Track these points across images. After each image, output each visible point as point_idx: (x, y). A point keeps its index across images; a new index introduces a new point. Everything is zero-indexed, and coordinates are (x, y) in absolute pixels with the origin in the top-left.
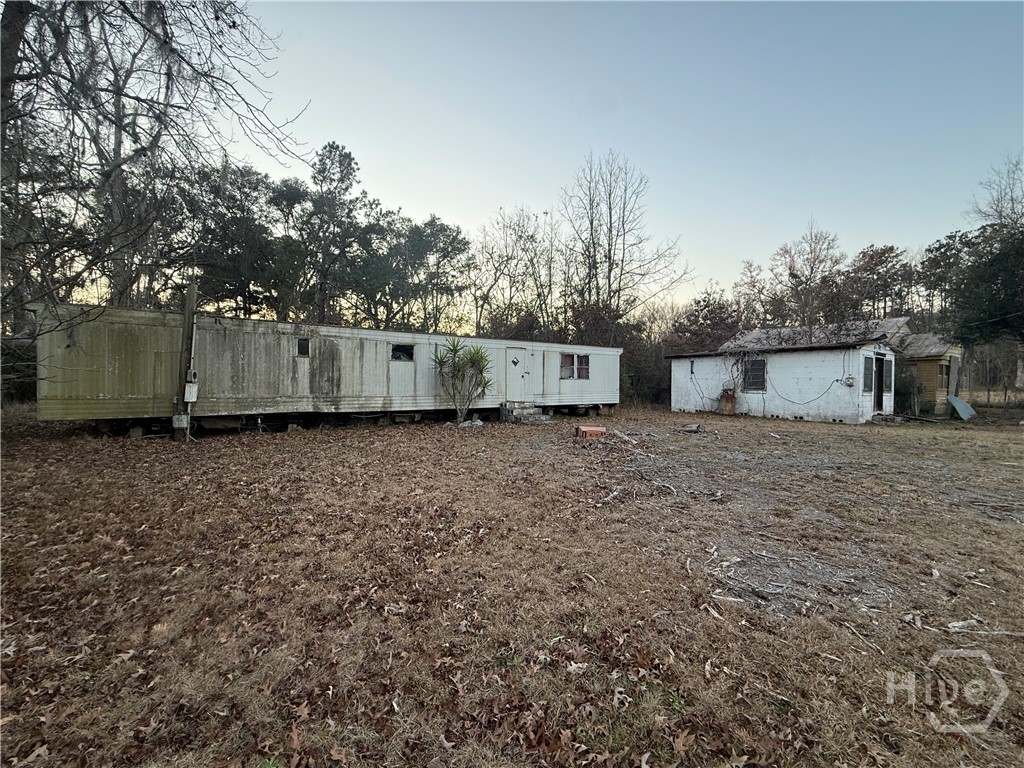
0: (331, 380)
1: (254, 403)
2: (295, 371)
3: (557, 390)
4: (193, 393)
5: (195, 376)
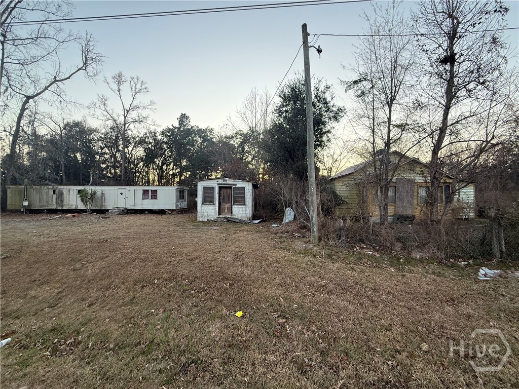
0: (61, 200)
1: (43, 206)
2: (52, 198)
3: (141, 204)
4: (26, 203)
5: (26, 200)
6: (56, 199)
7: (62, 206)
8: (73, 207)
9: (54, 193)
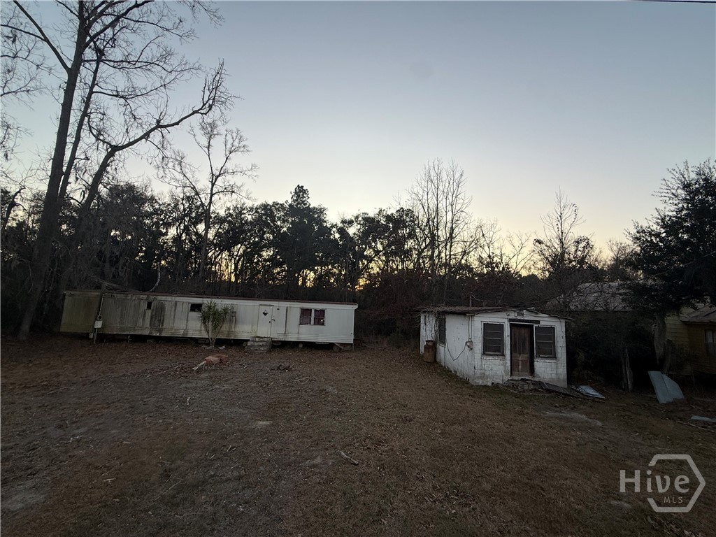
0: (159, 321)
1: (126, 329)
2: (144, 316)
3: (297, 332)
4: (99, 325)
5: (100, 317)
6: (151, 318)
7: (160, 331)
8: (180, 334)
9: (149, 306)
